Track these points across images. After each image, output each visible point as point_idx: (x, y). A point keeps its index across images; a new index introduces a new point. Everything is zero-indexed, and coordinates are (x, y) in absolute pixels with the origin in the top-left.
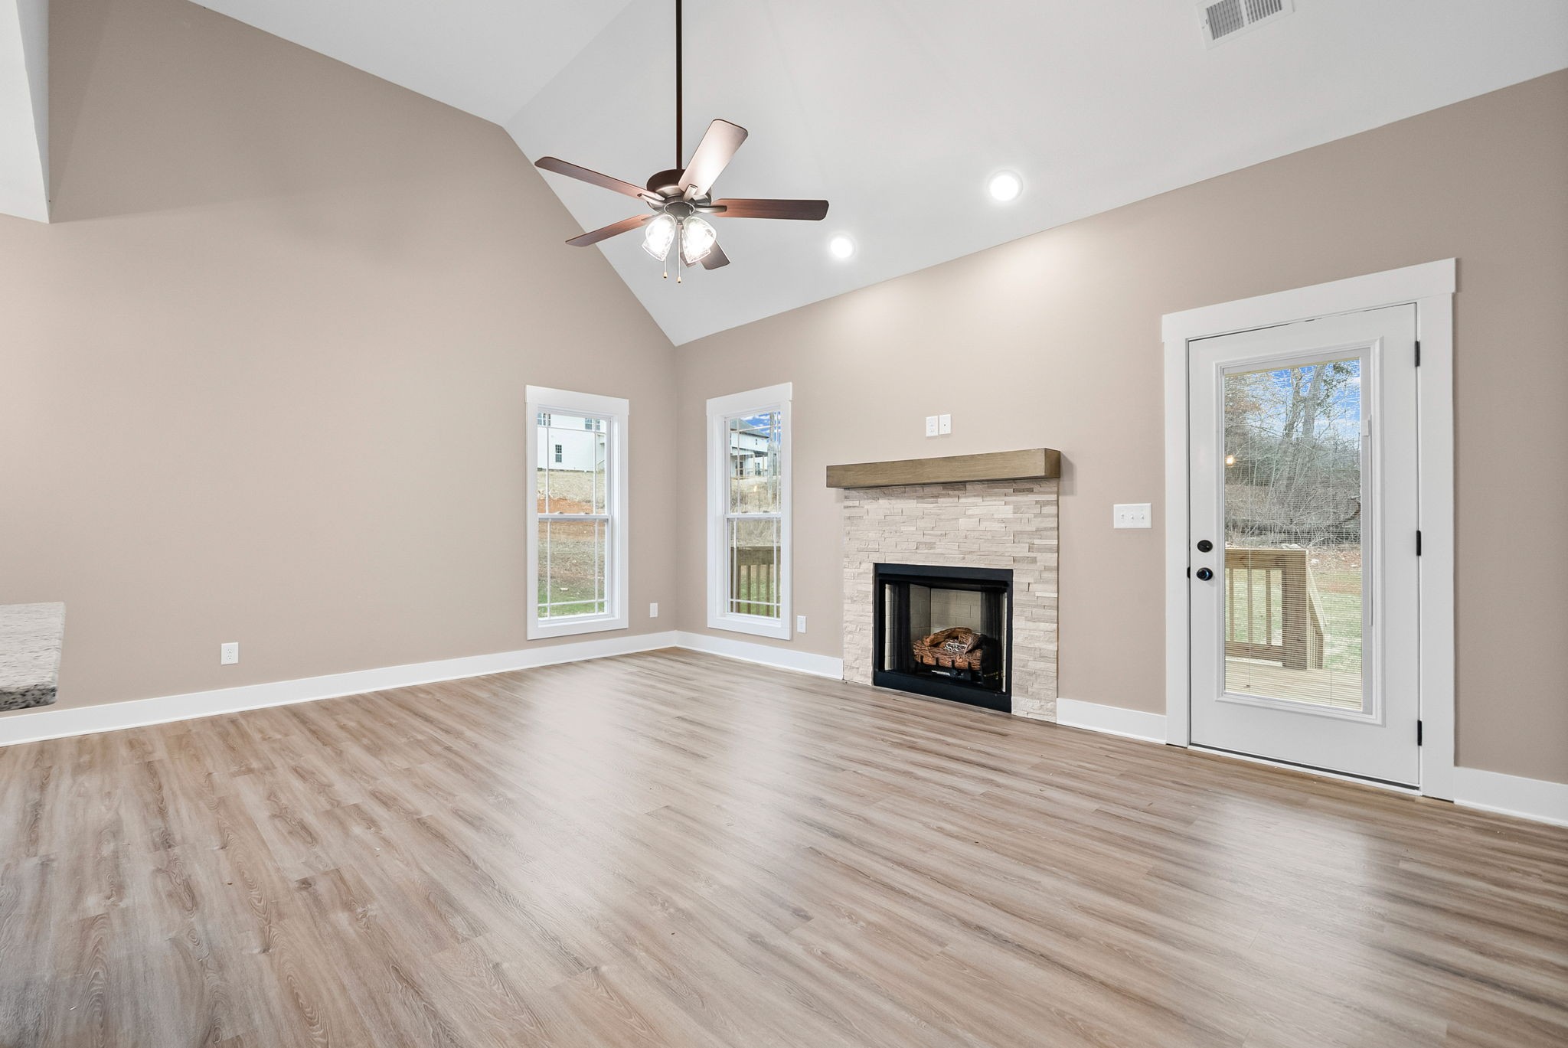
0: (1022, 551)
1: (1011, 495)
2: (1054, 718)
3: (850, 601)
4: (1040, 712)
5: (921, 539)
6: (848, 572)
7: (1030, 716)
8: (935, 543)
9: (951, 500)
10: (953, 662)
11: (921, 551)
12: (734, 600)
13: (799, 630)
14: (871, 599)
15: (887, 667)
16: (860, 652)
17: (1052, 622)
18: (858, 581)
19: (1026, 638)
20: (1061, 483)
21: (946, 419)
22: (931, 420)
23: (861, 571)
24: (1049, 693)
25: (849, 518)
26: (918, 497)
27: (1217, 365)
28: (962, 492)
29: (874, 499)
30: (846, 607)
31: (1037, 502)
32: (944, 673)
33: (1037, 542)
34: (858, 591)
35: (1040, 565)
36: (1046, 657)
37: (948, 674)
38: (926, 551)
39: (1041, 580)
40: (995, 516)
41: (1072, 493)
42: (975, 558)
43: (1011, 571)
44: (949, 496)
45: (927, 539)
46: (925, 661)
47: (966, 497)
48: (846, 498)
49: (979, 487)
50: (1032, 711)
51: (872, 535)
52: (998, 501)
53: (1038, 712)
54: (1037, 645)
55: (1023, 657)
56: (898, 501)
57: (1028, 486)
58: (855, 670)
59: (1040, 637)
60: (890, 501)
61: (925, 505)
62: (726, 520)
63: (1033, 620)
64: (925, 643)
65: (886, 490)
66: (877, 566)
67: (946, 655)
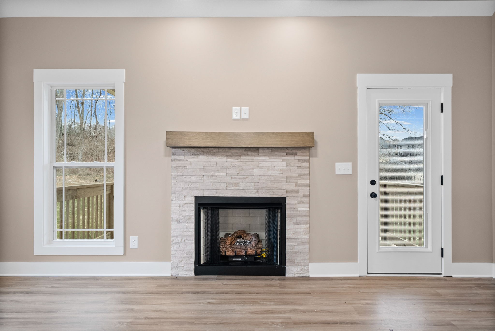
0: (292, 186)
1: (285, 156)
2: (308, 274)
3: (176, 223)
4: (301, 272)
5: (229, 180)
6: (175, 203)
7: (296, 276)
8: (239, 183)
9: (249, 158)
10: (246, 252)
11: (230, 188)
12: (64, 230)
13: (131, 246)
14: (193, 220)
15: (202, 262)
16: (184, 255)
17: (307, 224)
18: (183, 209)
19: (294, 234)
20: (310, 150)
21: (245, 109)
22: (236, 110)
23: (186, 202)
24: (305, 261)
25: (176, 167)
26: (227, 155)
27: (378, 101)
28: (257, 153)
29: (195, 155)
30: (173, 227)
31: (299, 160)
32: (238, 259)
33: (299, 181)
34: (183, 216)
35: (301, 194)
36: (304, 242)
37: (240, 259)
38: (233, 188)
39: (301, 202)
40: (276, 168)
41: (316, 156)
42: (264, 191)
43: (285, 198)
44: (248, 155)
45: (234, 181)
46: (228, 254)
47: (259, 156)
48: (173, 154)
49: (267, 151)
50: (297, 272)
51: (194, 178)
52: (278, 159)
53: (300, 273)
54: (299, 237)
55: (292, 244)
56: (214, 157)
57: (294, 151)
58: (180, 268)
59: (301, 232)
60: (207, 157)
61: (232, 160)
62: (52, 168)
63: (297, 223)
64: (227, 243)
65: (205, 150)
66: (196, 198)
67: (240, 248)
